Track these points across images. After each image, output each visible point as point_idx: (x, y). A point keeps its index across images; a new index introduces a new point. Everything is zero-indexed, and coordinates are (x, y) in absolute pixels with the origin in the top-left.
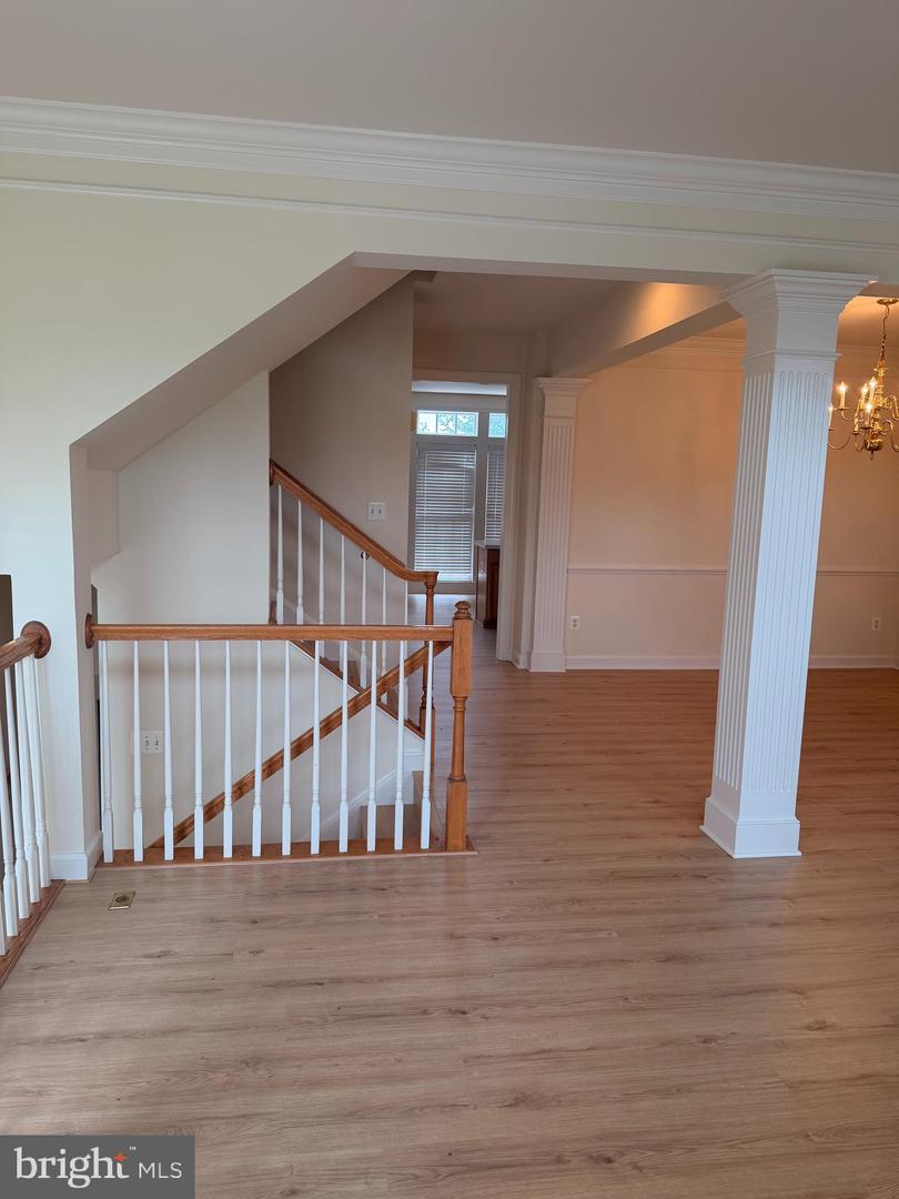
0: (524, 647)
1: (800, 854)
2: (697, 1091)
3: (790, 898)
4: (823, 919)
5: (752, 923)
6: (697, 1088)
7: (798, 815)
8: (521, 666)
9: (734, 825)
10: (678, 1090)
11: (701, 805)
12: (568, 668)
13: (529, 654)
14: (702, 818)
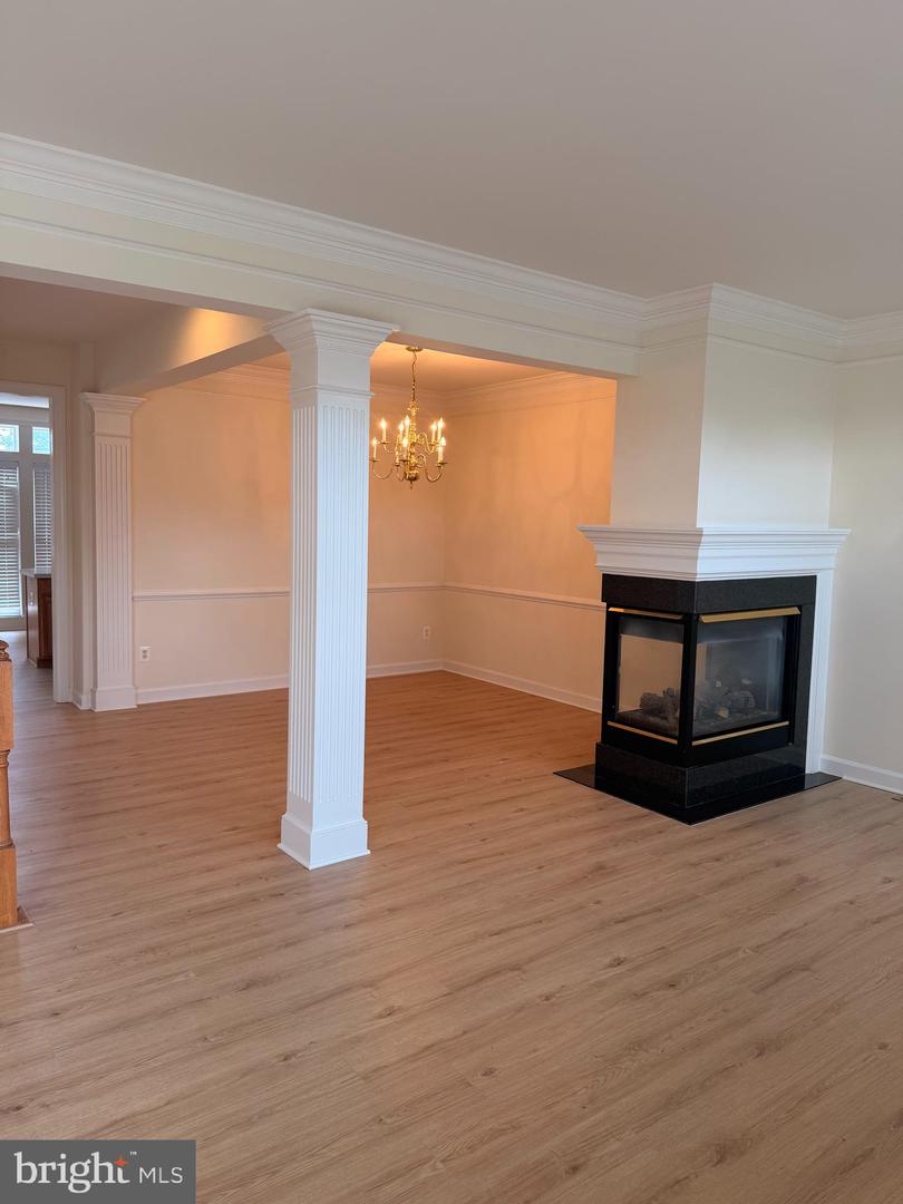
0: (87, 684)
1: (369, 852)
2: (279, 1111)
3: (361, 897)
4: (389, 910)
5: (328, 929)
6: (278, 1108)
7: (365, 816)
8: (85, 706)
9: (309, 836)
10: (260, 1117)
11: (278, 823)
12: (140, 703)
13: (93, 692)
14: (279, 836)
